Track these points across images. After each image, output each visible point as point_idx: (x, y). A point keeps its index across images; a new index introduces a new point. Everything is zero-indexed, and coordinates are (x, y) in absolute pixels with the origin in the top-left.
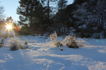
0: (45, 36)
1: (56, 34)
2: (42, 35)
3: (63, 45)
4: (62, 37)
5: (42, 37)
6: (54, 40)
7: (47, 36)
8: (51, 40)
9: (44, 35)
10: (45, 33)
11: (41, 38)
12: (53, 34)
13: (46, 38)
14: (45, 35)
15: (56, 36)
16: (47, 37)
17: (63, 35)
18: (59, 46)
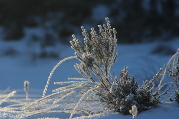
0: (35, 38)
1: (108, 32)
2: (17, 36)
3: (155, 105)
4: (154, 45)
5: (19, 46)
6: (96, 70)
7: (48, 41)
8: (79, 66)
9: (29, 32)
10: (38, 19)
11: (11, 53)
12: (93, 33)
13: (44, 56)
14: (39, 32)
15: (113, 41)
16: (49, 49)
17: (155, 35)
18: (128, 106)
